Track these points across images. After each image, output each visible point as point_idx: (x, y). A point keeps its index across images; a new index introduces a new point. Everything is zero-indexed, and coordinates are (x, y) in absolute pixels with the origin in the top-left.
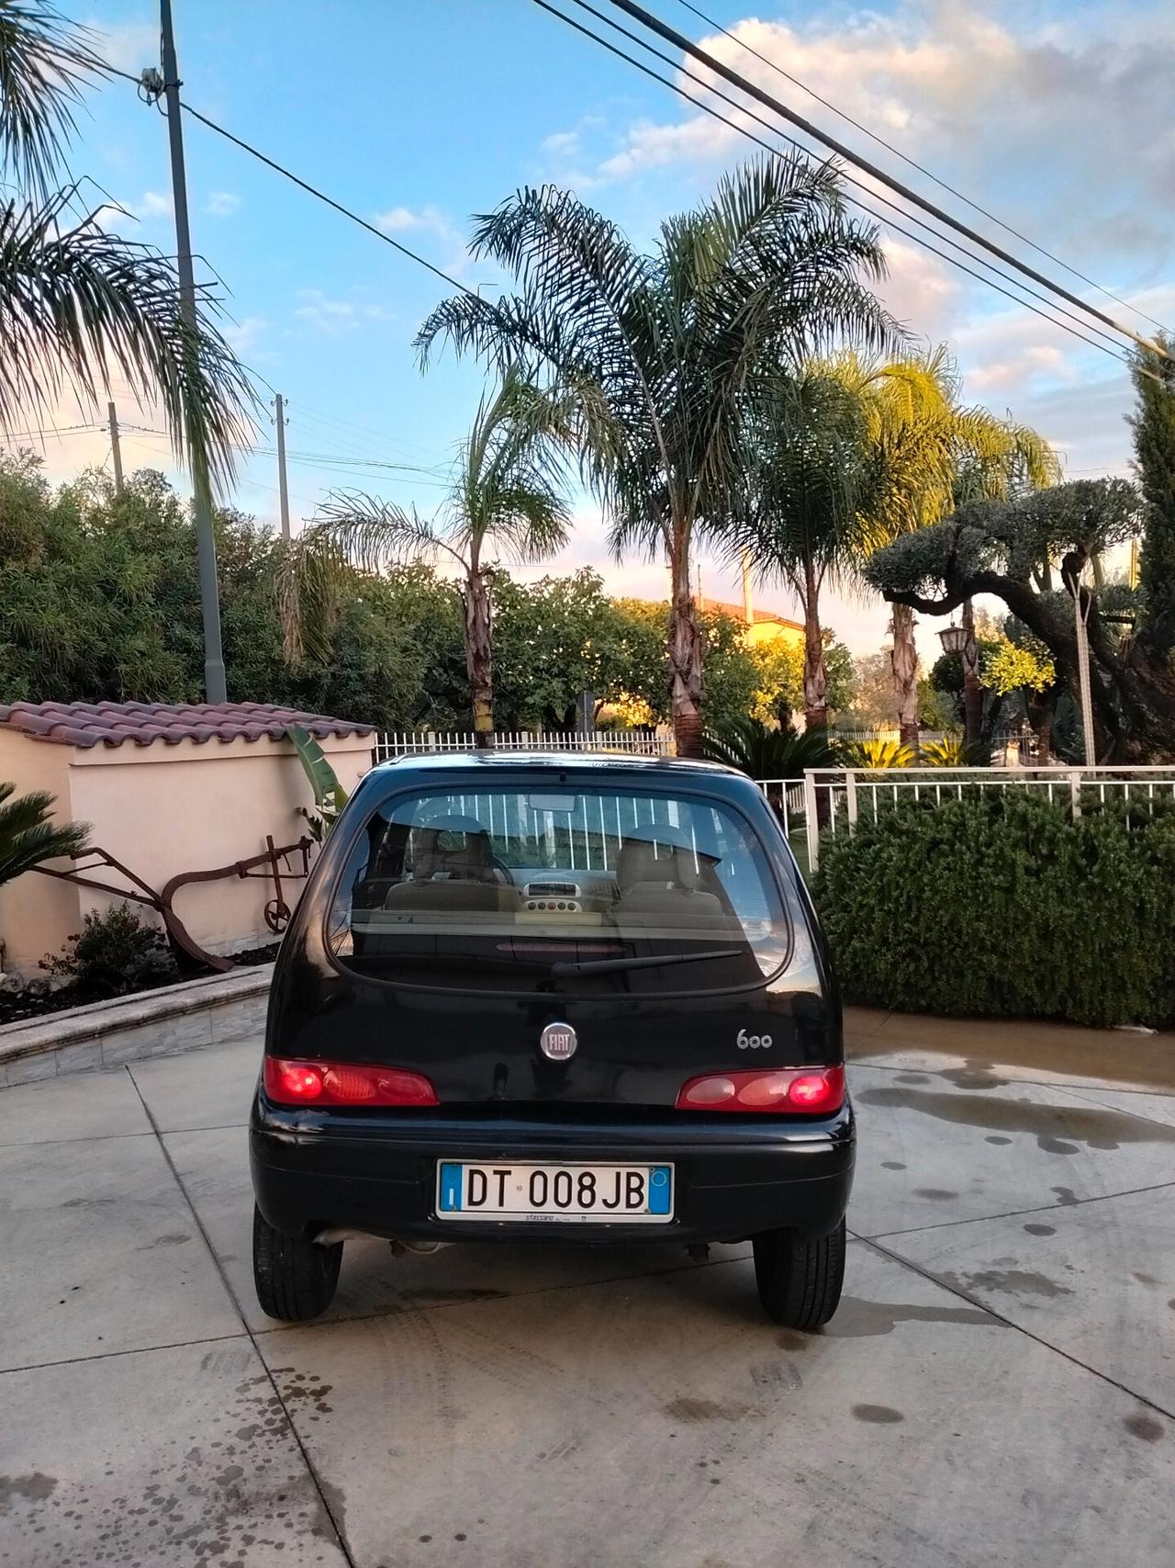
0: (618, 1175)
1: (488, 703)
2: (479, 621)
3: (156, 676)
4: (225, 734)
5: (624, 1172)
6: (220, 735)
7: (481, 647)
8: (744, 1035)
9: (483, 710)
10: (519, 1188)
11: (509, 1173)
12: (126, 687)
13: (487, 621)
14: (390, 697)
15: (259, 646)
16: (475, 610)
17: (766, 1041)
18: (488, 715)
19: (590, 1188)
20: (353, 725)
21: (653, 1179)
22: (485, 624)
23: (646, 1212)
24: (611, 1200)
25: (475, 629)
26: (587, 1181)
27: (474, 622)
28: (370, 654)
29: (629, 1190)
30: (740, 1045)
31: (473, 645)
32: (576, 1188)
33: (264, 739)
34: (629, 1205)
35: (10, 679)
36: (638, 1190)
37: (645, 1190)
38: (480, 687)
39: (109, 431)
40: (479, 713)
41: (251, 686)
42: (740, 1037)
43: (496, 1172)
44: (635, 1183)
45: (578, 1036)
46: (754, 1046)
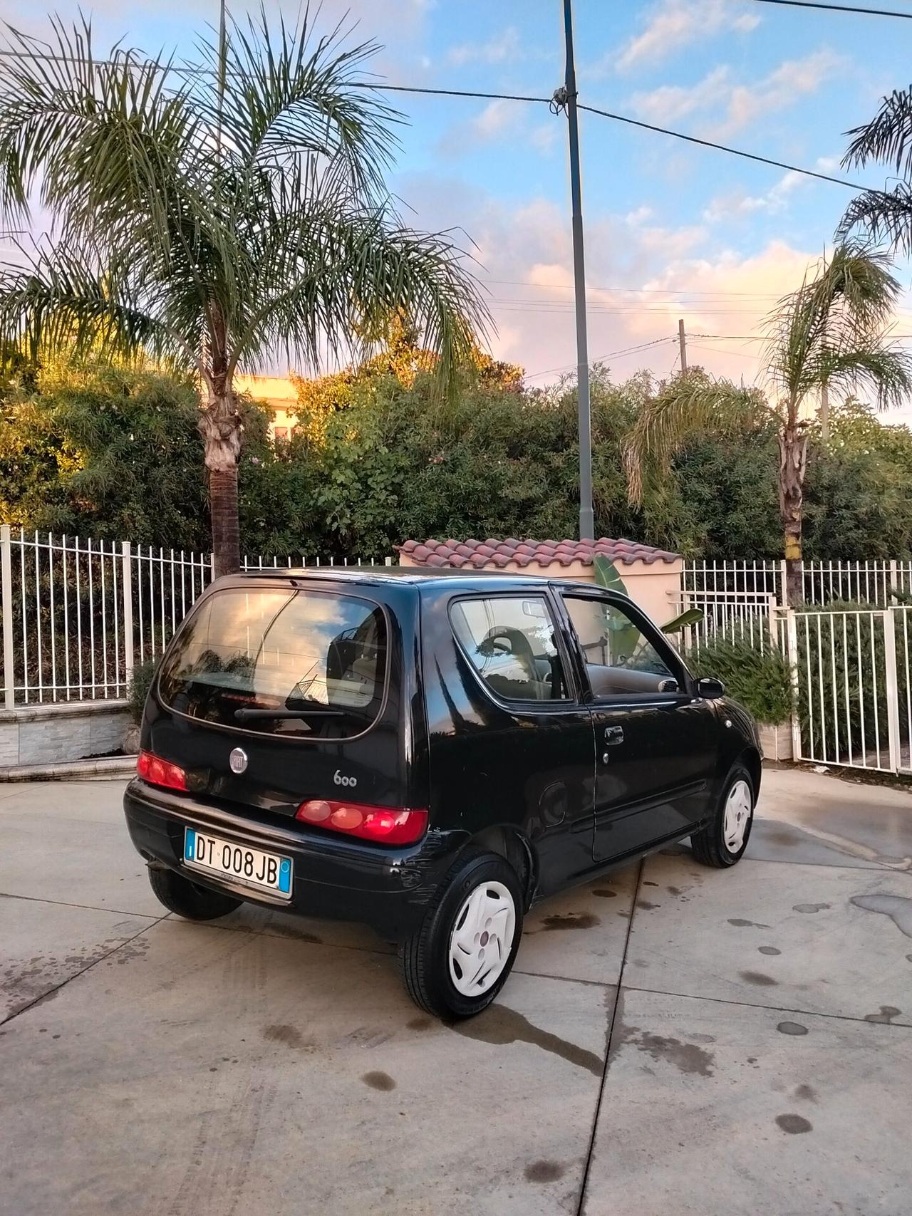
0: (264, 858)
1: (797, 535)
2: (789, 466)
5: (268, 856)
7: (790, 487)
8: (339, 774)
9: (791, 541)
10: (219, 854)
11: (214, 843)
12: (650, 528)
13: (797, 466)
16: (787, 458)
17: (352, 782)
18: (796, 545)
19: (250, 863)
20: (661, 552)
21: (283, 867)
22: (795, 469)
23: (277, 888)
24: (261, 875)
25: (785, 474)
26: (249, 858)
27: (785, 467)
29: (270, 871)
30: (335, 781)
31: (784, 487)
32: (244, 862)
33: (577, 564)
34: (269, 881)
35: (562, 526)
36: (274, 871)
37: (277, 872)
38: (789, 522)
40: (788, 543)
42: (336, 776)
43: (209, 841)
44: (272, 867)
45: (248, 761)
46: (345, 784)
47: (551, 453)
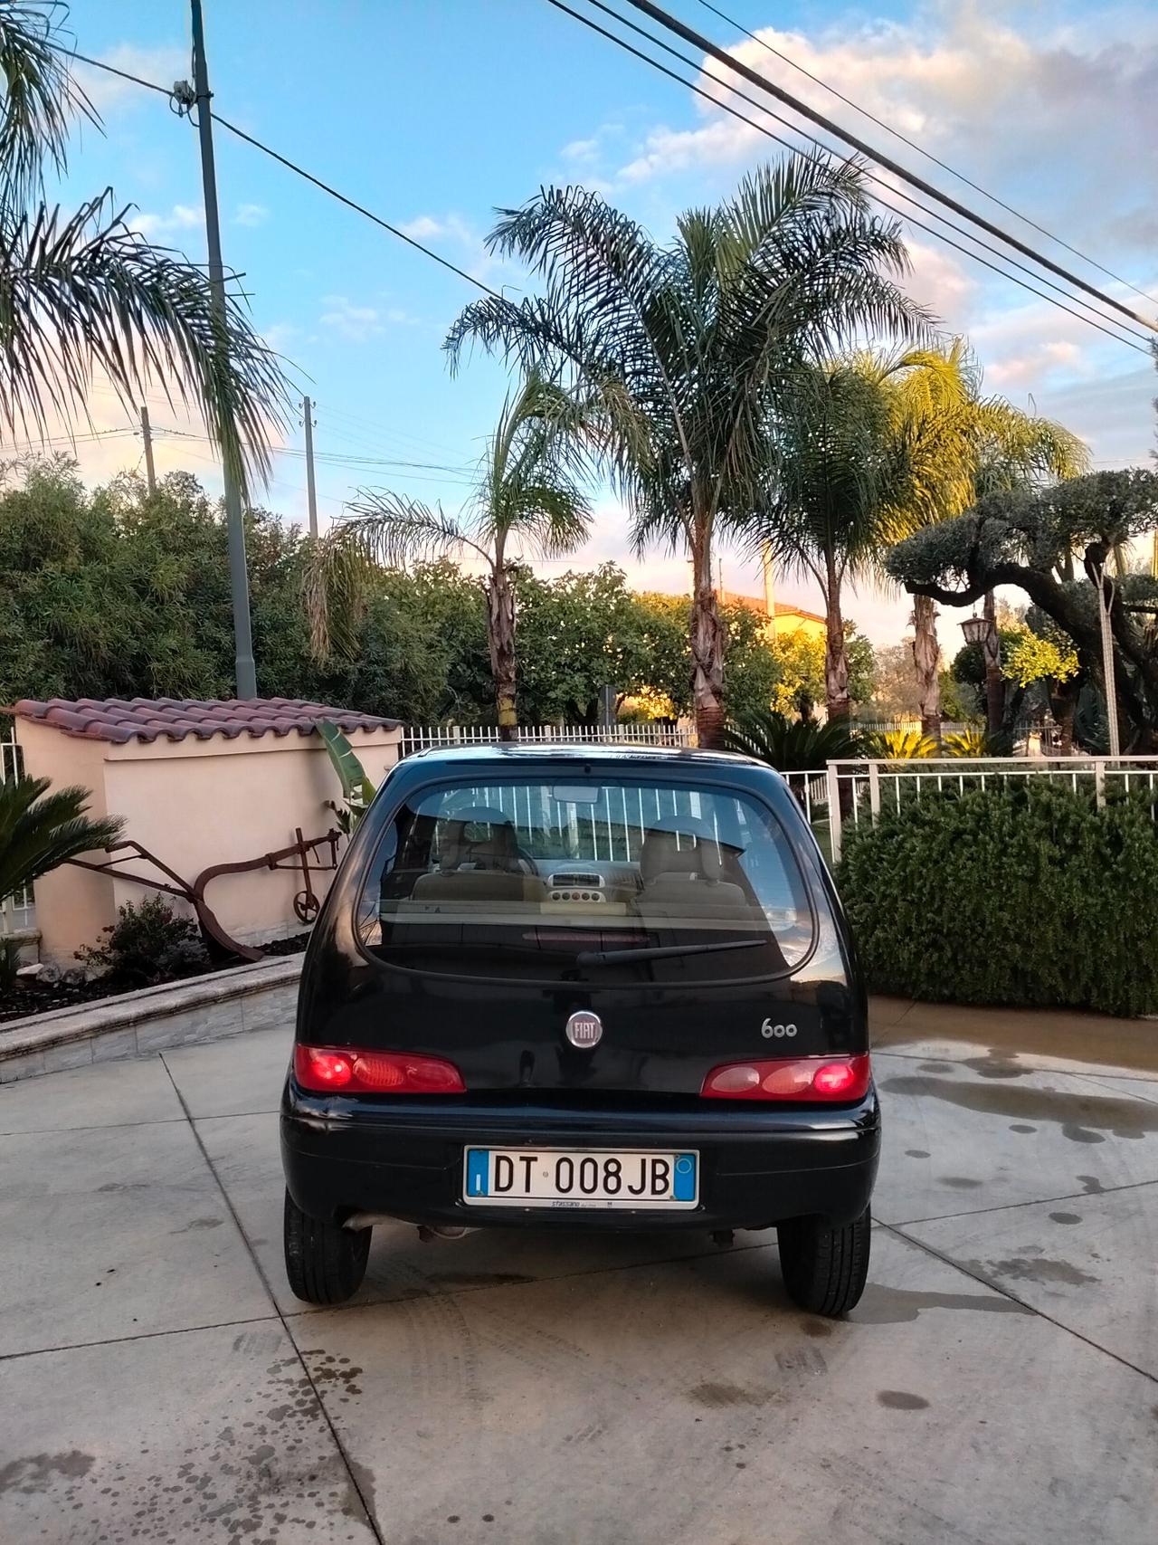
0: (643, 1162)
1: (511, 697)
2: (503, 617)
3: (187, 674)
4: (255, 729)
5: (649, 1159)
6: (250, 730)
7: (505, 641)
8: (769, 1024)
9: (507, 704)
10: (546, 1174)
11: (535, 1159)
12: (158, 684)
13: (511, 617)
14: (415, 692)
15: (288, 644)
16: (500, 606)
17: (791, 1030)
18: (511, 709)
19: (616, 1174)
20: (379, 719)
21: (678, 1166)
22: (509, 620)
23: (672, 1199)
24: (637, 1187)
25: (499, 625)
26: (613, 1168)
27: (499, 618)
28: (397, 651)
29: (655, 1177)
30: (764, 1034)
32: (601, 1174)
33: (293, 734)
34: (654, 1191)
35: (47, 677)
36: (663, 1177)
37: (670, 1177)
38: (504, 682)
39: (142, 435)
40: (502, 708)
41: (280, 682)
42: (765, 1026)
43: (522, 1159)
44: (660, 1169)
45: (603, 1024)
46: (779, 1035)
47: (16, 573)
